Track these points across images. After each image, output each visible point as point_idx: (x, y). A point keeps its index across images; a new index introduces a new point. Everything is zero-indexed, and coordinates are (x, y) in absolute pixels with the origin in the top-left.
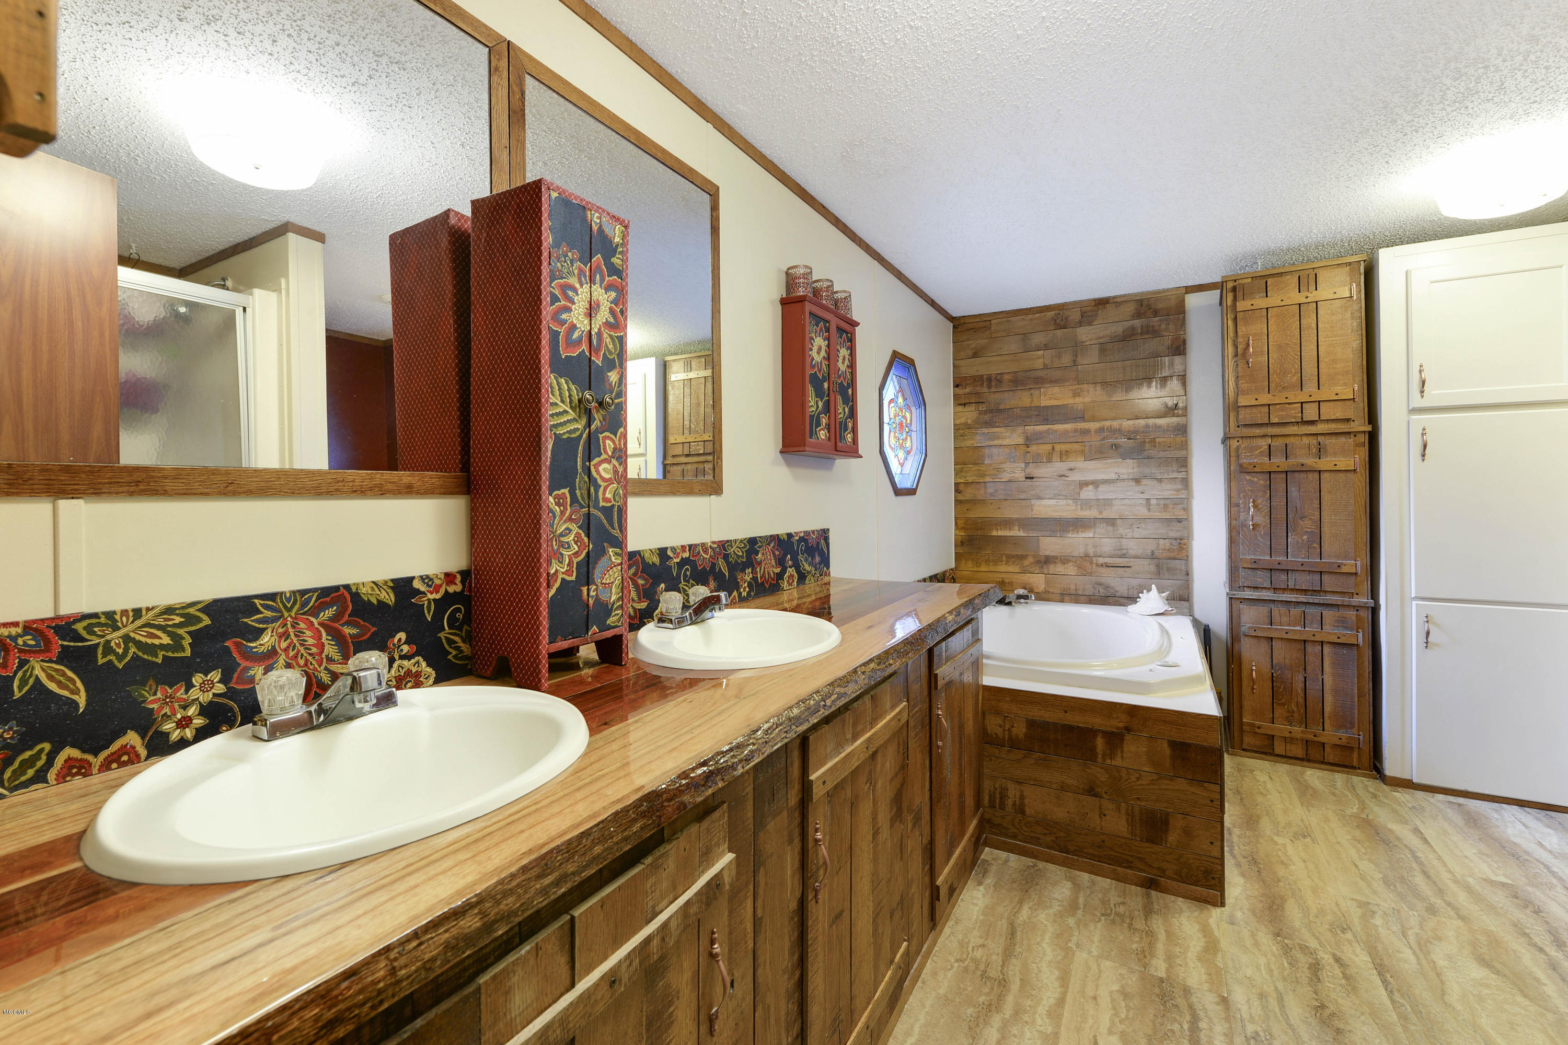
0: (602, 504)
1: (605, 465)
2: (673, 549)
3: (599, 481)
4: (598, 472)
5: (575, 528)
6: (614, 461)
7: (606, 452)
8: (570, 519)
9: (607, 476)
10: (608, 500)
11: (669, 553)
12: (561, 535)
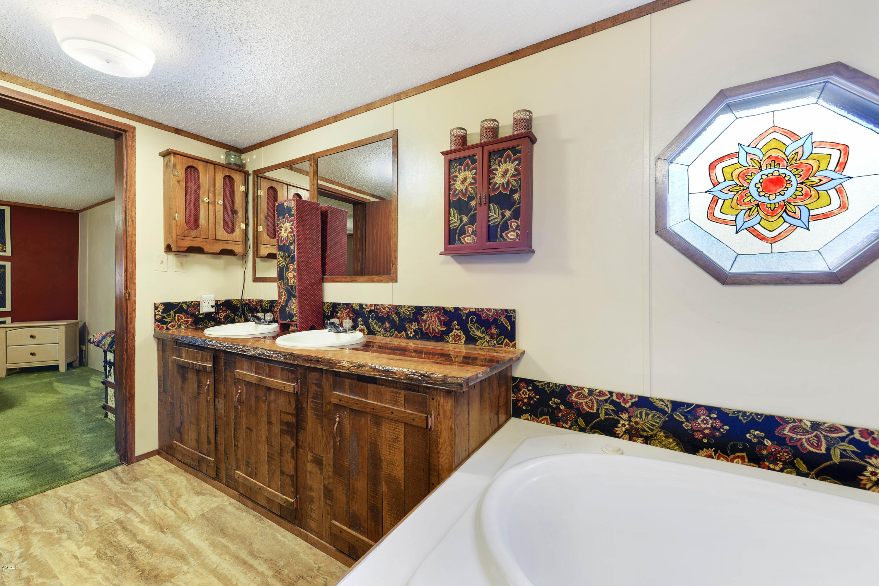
0: (290, 285)
1: (290, 273)
2: (366, 305)
3: (289, 278)
4: (288, 276)
5: (284, 292)
6: (293, 272)
7: (290, 270)
8: (283, 288)
9: (291, 277)
10: (292, 284)
11: (364, 306)
12: (281, 293)
